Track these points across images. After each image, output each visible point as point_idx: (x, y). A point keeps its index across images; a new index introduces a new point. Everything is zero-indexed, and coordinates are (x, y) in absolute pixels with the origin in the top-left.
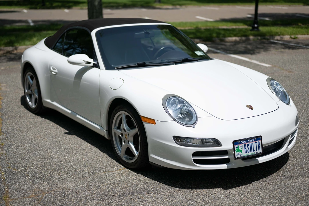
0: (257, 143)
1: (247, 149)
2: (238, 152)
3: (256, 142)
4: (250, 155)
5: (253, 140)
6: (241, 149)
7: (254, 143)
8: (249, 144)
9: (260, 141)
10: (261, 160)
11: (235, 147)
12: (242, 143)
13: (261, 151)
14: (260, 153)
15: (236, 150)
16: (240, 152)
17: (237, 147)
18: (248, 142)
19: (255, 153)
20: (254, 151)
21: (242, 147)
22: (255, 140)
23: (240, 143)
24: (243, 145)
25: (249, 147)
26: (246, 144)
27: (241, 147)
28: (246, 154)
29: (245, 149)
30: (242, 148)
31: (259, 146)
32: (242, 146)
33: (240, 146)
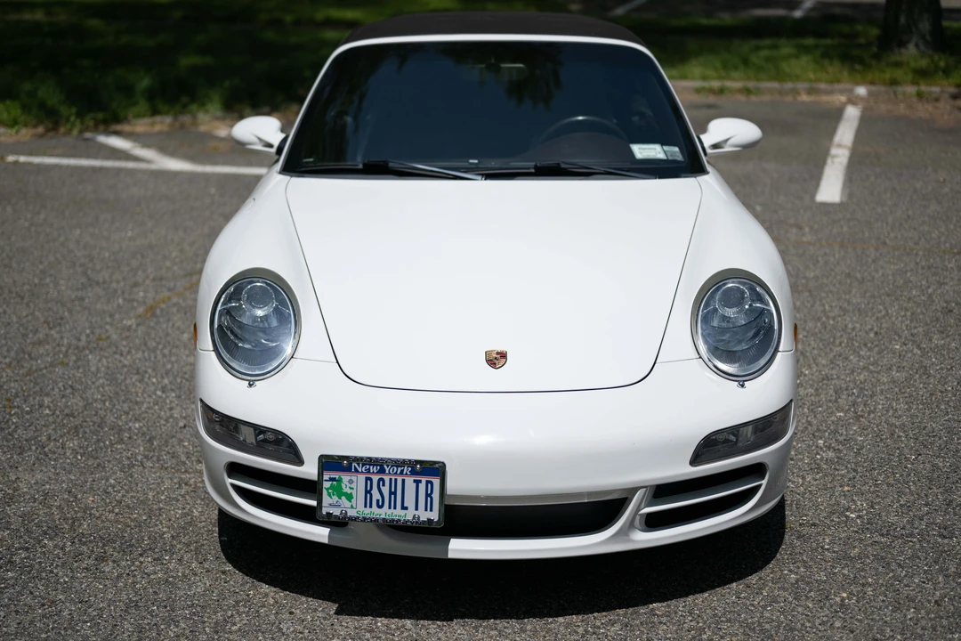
0: (422, 487)
1: (376, 495)
2: (335, 498)
3: (420, 481)
4: (383, 516)
5: (407, 470)
6: (351, 488)
7: (410, 481)
8: (387, 479)
9: (436, 482)
10: (462, 548)
11: (326, 477)
12: (356, 471)
13: (434, 515)
14: (430, 521)
15: (327, 489)
16: (343, 498)
17: (332, 479)
18: (382, 471)
19: (409, 515)
20: (404, 508)
21: (354, 483)
22: (414, 473)
23: (348, 469)
24: (362, 478)
25: (385, 490)
26: (375, 478)
27: (351, 482)
28: (368, 510)
29: (368, 492)
30: (354, 485)
31: (428, 495)
32: (354, 478)
33: (345, 478)
